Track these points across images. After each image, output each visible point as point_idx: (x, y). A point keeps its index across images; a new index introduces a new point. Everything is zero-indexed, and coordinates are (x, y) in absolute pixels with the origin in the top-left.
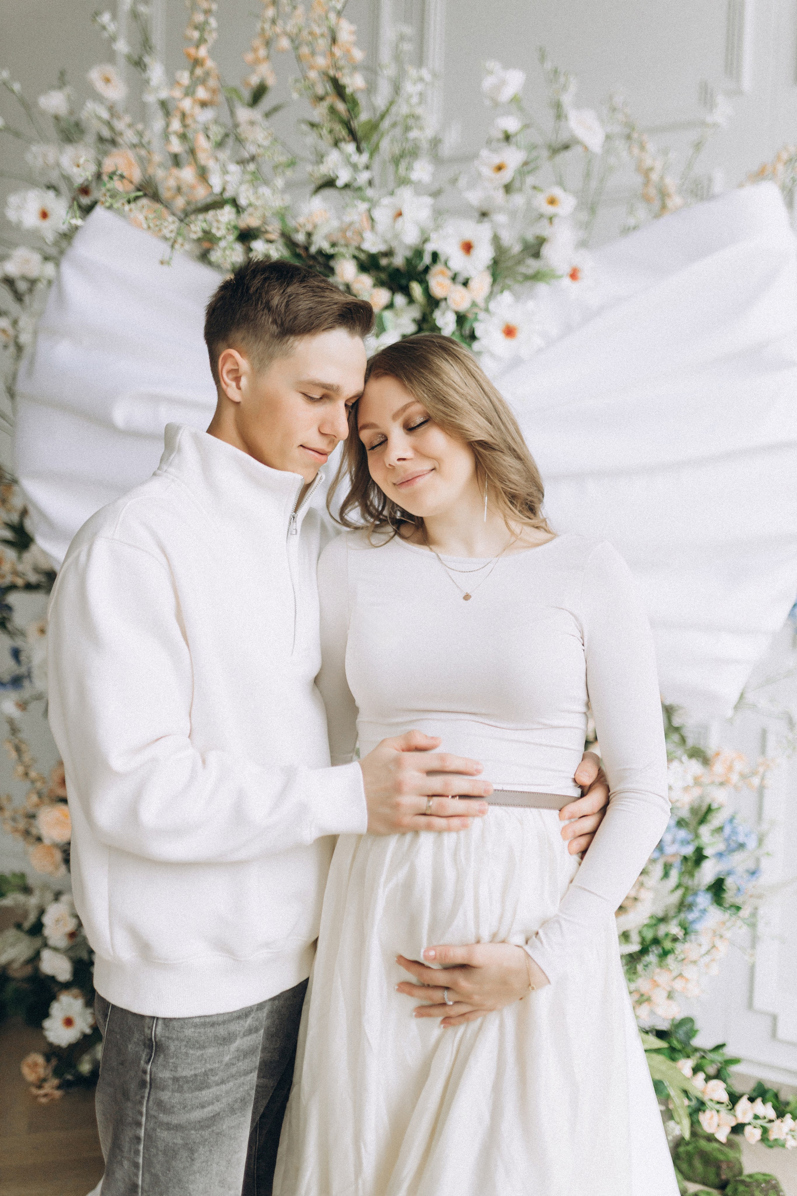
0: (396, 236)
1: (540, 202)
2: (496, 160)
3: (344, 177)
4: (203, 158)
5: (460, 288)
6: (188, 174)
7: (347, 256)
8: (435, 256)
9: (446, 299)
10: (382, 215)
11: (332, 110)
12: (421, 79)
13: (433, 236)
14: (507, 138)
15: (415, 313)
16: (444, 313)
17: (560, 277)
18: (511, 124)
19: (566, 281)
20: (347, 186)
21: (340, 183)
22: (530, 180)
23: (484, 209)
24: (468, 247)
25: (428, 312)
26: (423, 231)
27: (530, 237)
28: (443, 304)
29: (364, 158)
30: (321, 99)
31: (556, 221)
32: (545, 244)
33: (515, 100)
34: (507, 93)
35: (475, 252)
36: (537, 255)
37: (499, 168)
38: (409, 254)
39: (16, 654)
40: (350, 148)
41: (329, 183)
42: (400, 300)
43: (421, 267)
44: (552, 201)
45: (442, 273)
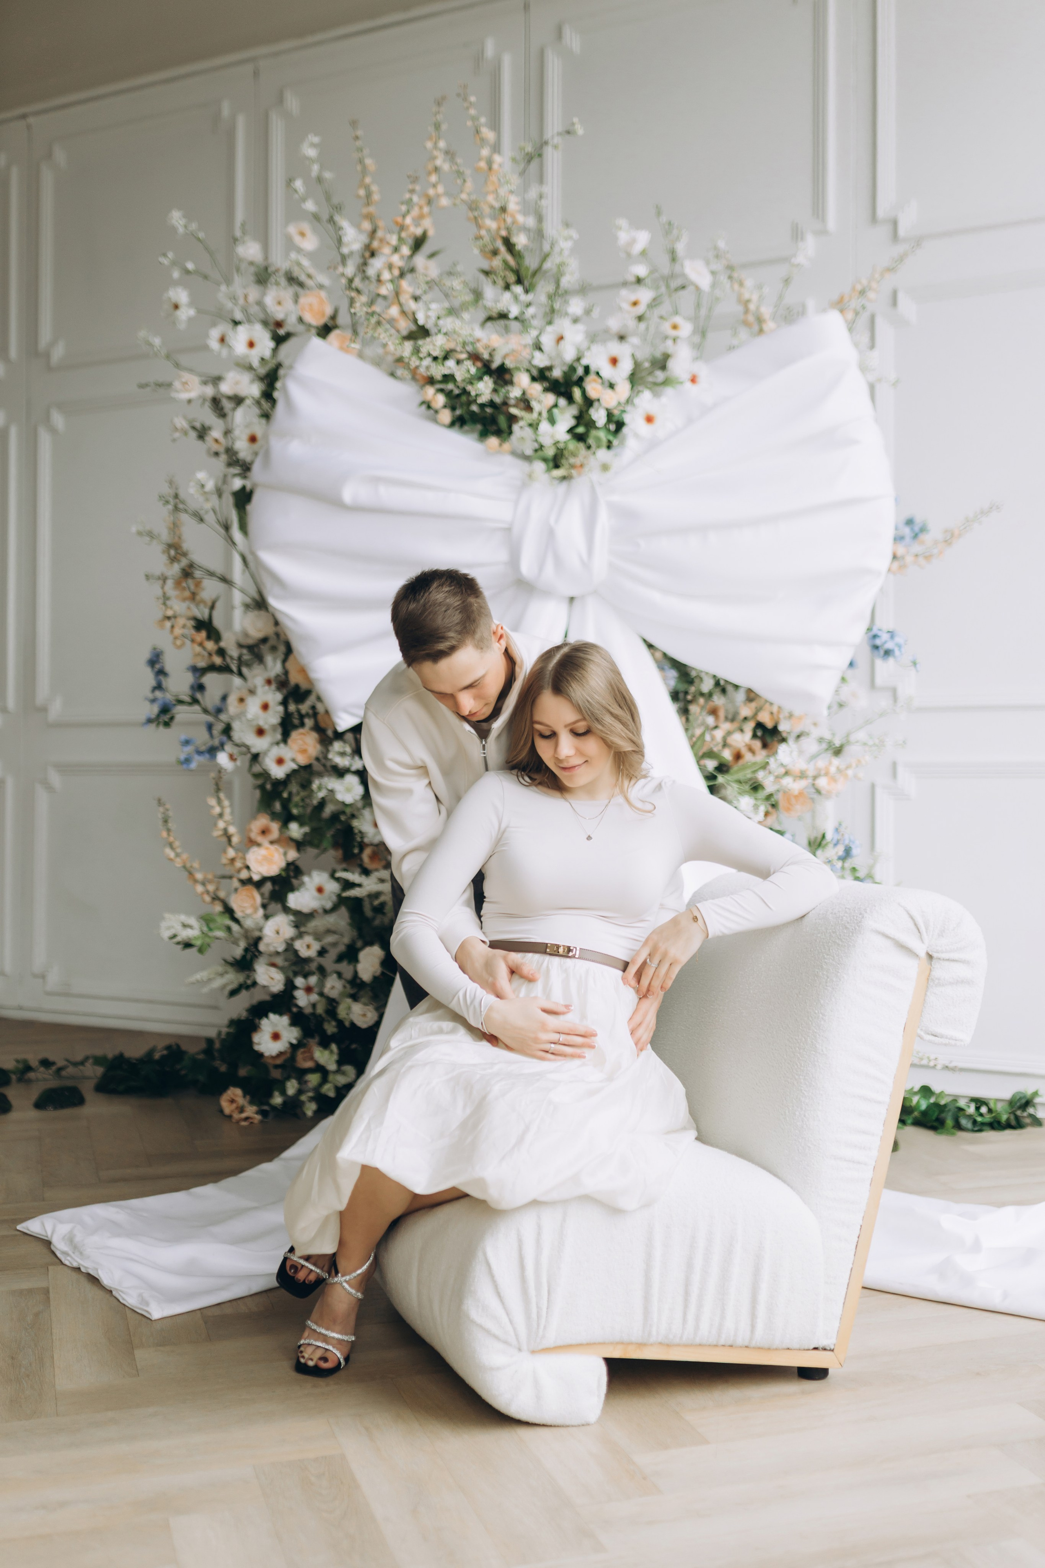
0: (559, 355)
1: (666, 327)
2: (633, 298)
3: (514, 311)
4: (405, 298)
5: (609, 391)
6: (394, 311)
7: (522, 369)
8: (587, 369)
9: (598, 400)
10: (547, 340)
11: (505, 262)
12: (571, 238)
13: (587, 354)
14: (639, 281)
15: (574, 411)
16: (597, 410)
17: (681, 383)
18: (641, 270)
19: (688, 385)
20: (516, 318)
21: (511, 316)
22: (657, 312)
23: (622, 333)
24: (614, 361)
25: (584, 410)
26: (578, 350)
27: (658, 355)
28: (596, 404)
29: (530, 297)
30: (495, 253)
31: (679, 341)
32: (670, 358)
33: (643, 253)
34: (638, 248)
35: (620, 364)
36: (663, 367)
37: (635, 304)
38: (565, 368)
39: (210, 727)
40: (518, 289)
41: (503, 316)
42: (562, 402)
43: (575, 378)
44: (675, 327)
45: (595, 381)
